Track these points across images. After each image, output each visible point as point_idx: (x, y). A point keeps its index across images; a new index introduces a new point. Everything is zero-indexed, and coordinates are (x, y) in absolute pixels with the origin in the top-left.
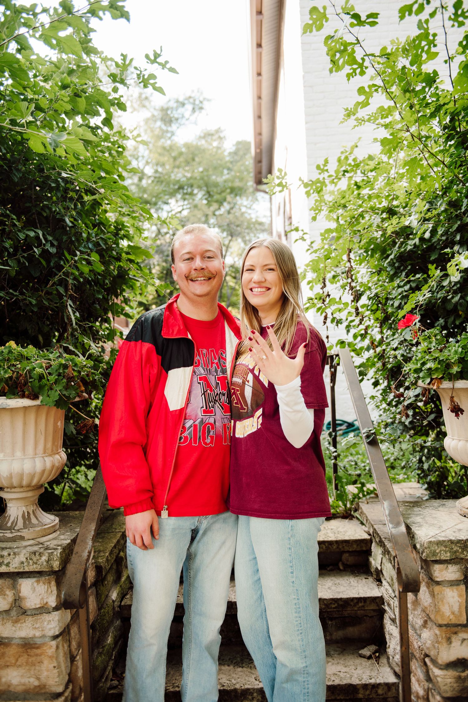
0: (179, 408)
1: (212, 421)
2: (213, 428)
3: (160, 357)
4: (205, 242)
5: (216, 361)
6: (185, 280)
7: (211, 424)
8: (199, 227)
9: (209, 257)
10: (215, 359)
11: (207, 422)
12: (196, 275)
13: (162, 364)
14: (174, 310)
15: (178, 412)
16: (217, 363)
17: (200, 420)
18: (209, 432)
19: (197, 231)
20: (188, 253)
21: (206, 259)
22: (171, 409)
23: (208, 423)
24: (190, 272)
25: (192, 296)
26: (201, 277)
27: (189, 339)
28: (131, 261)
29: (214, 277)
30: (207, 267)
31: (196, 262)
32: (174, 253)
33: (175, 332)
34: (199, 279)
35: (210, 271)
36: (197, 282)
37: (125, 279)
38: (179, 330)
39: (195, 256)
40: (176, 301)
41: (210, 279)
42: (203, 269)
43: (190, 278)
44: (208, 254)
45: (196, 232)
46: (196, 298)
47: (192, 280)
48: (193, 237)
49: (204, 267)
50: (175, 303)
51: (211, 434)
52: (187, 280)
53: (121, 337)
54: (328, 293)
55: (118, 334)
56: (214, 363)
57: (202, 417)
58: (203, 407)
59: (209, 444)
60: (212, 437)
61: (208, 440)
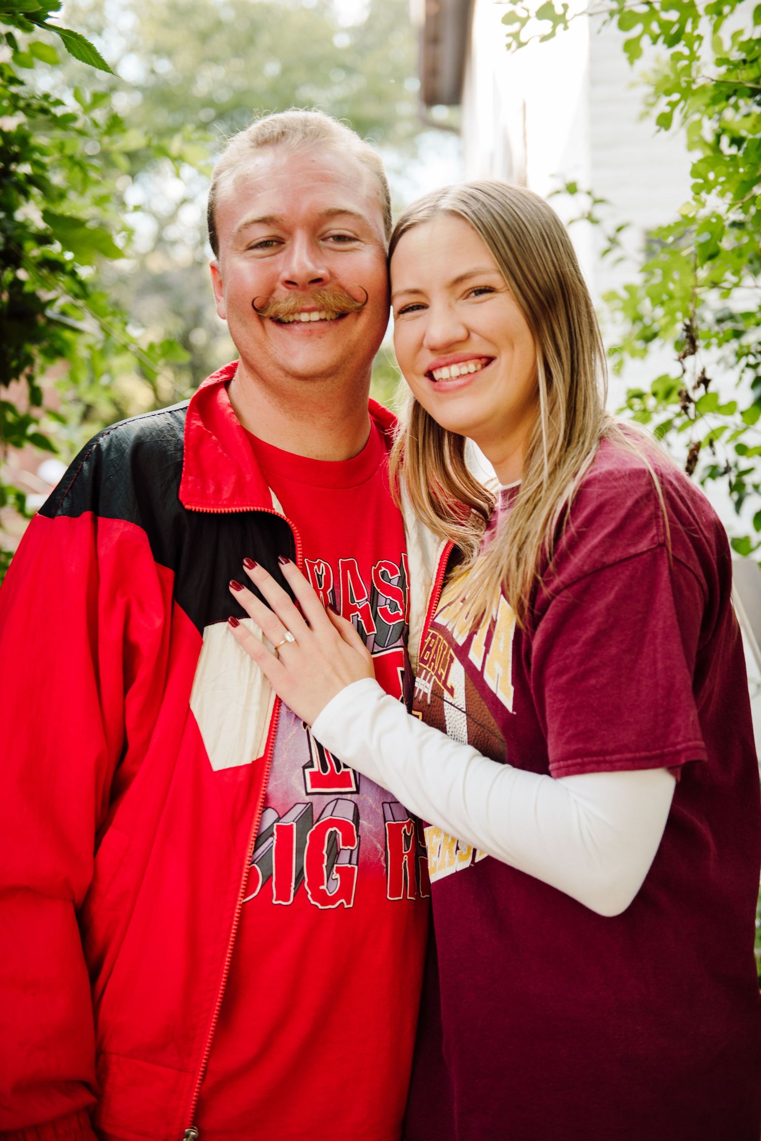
0: (247, 759)
1: (345, 812)
2: (348, 841)
3: (170, 573)
4: (326, 179)
5: (362, 603)
6: (254, 323)
7: (341, 824)
8: (305, 123)
9: (341, 238)
10: (360, 595)
11: (326, 817)
12: (291, 304)
13: (178, 596)
14: (222, 413)
15: (242, 772)
16: (364, 612)
17: (299, 809)
18: (335, 854)
19: (299, 136)
20: (265, 221)
21: (331, 243)
22: (218, 762)
23: (331, 823)
24: (272, 291)
25: (276, 375)
26: (310, 311)
27: (276, 517)
28: (54, 266)
29: (359, 311)
30: (332, 274)
31: (291, 253)
32: (217, 219)
33: (226, 495)
34: (304, 317)
35: (342, 287)
36: (297, 328)
37: (33, 324)
38: (240, 488)
39: (290, 233)
40: (226, 384)
41: (342, 315)
42: (318, 280)
43: (271, 311)
44: (337, 227)
45: (294, 141)
46: (290, 384)
47: (279, 322)
48: (284, 160)
49: (322, 272)
50: (222, 393)
51: (343, 860)
52: (261, 319)
53: (21, 510)
54: (703, 372)
55: (11, 499)
56: (355, 609)
57: (308, 799)
58: (310, 764)
59: (333, 900)
60: (345, 873)
61: (332, 886)
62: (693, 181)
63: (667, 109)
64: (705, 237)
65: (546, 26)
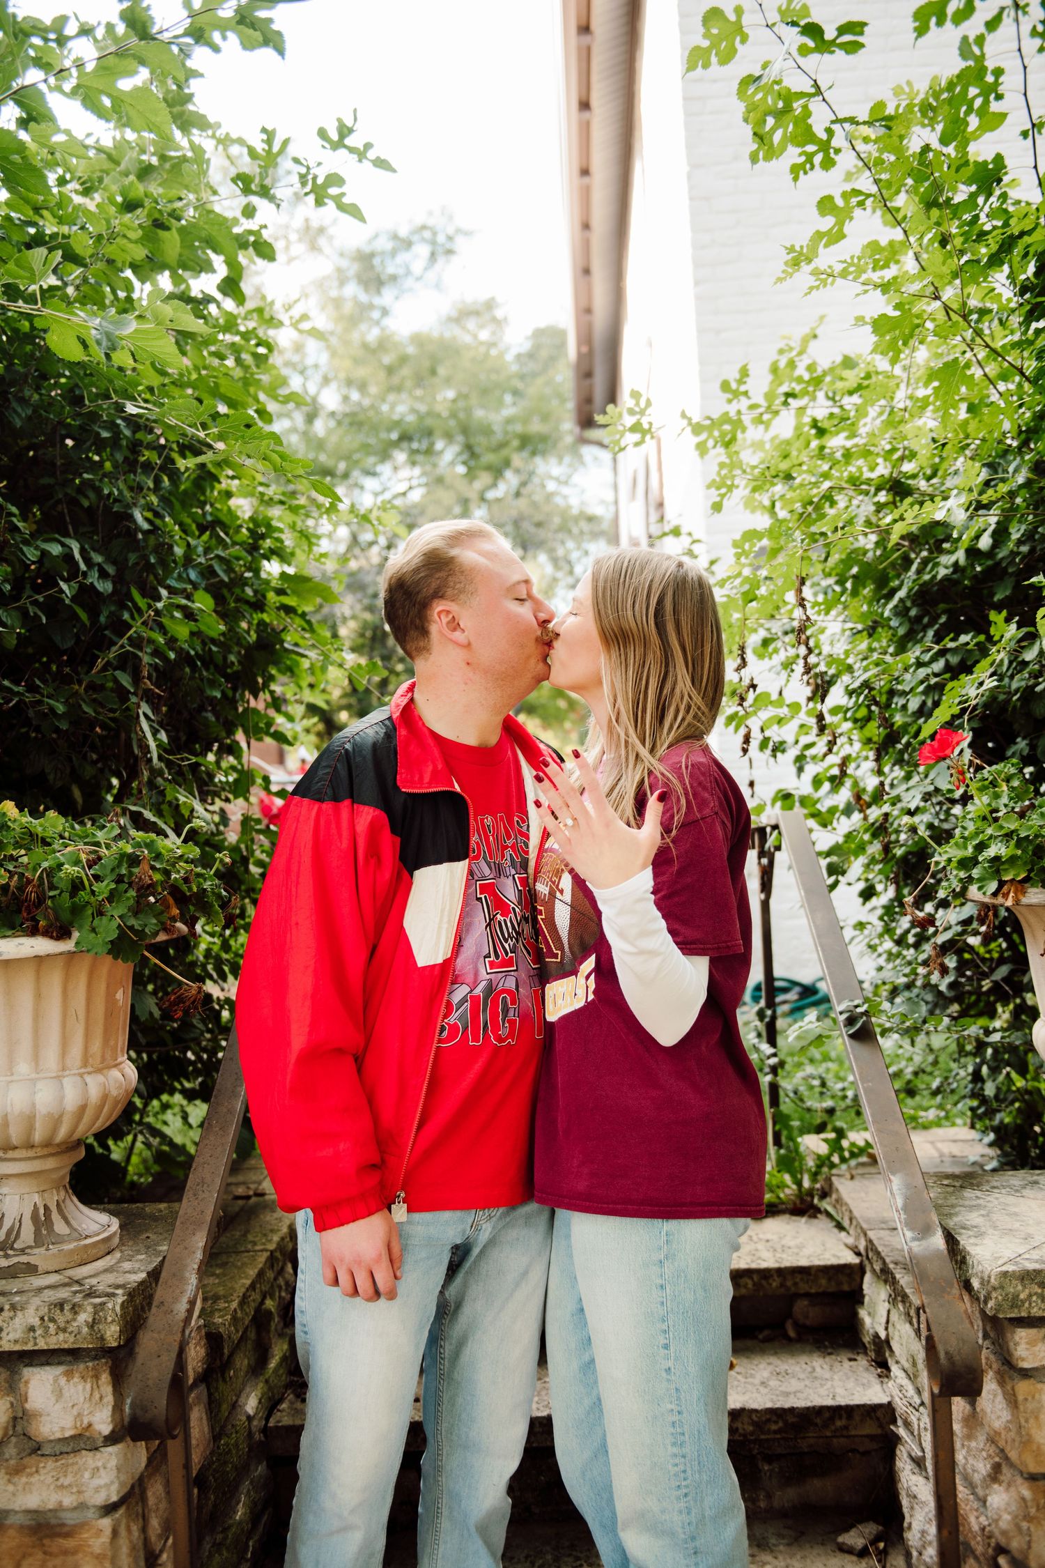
0: (440, 960)
1: (510, 985)
2: (513, 1002)
3: (398, 840)
5: (511, 842)
7: (508, 992)
11: (500, 986)
13: (402, 857)
15: (437, 967)
16: (513, 847)
17: (483, 983)
18: (506, 1011)
22: (422, 961)
23: (503, 991)
27: (456, 794)
28: (289, 610)
33: (427, 778)
37: (274, 652)
38: (435, 774)
51: (511, 1013)
54: (752, 679)
55: (259, 781)
56: (507, 847)
57: (488, 977)
58: (488, 956)
59: (504, 1040)
60: (512, 1022)
61: (503, 1032)
62: (734, 551)
63: (718, 499)
64: (746, 587)
65: (636, 437)
